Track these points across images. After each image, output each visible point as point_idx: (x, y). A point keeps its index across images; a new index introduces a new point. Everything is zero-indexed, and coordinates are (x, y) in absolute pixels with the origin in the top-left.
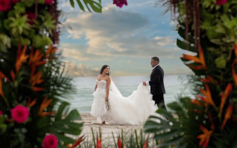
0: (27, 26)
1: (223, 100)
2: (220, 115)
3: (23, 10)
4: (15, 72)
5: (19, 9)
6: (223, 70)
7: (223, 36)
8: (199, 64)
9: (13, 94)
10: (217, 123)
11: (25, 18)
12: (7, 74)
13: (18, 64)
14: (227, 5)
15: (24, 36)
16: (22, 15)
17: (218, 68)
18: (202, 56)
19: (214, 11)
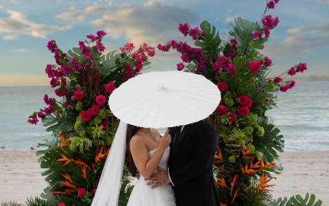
0: (103, 132)
1: (233, 185)
2: (231, 194)
3: (100, 122)
4: (94, 163)
5: (97, 121)
6: (234, 164)
7: (234, 143)
8: (219, 159)
9: (93, 178)
10: (230, 199)
11: (102, 127)
12: (89, 164)
13: (97, 159)
14: (237, 122)
15: (100, 138)
16: (99, 125)
17: (230, 163)
18: (220, 154)
19: (228, 125)
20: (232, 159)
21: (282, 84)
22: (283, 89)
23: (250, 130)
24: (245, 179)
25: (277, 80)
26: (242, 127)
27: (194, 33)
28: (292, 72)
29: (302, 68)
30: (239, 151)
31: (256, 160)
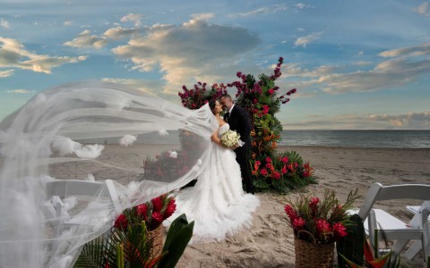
1: (260, 145)
2: (259, 149)
7: (260, 126)
10: (258, 151)
17: (259, 136)
18: (254, 131)
20: (260, 133)
21: (283, 100)
22: (284, 103)
23: (267, 121)
24: (265, 143)
25: (282, 97)
26: (264, 119)
27: (243, 77)
28: (288, 94)
29: (293, 91)
30: (263, 130)
31: (270, 134)
